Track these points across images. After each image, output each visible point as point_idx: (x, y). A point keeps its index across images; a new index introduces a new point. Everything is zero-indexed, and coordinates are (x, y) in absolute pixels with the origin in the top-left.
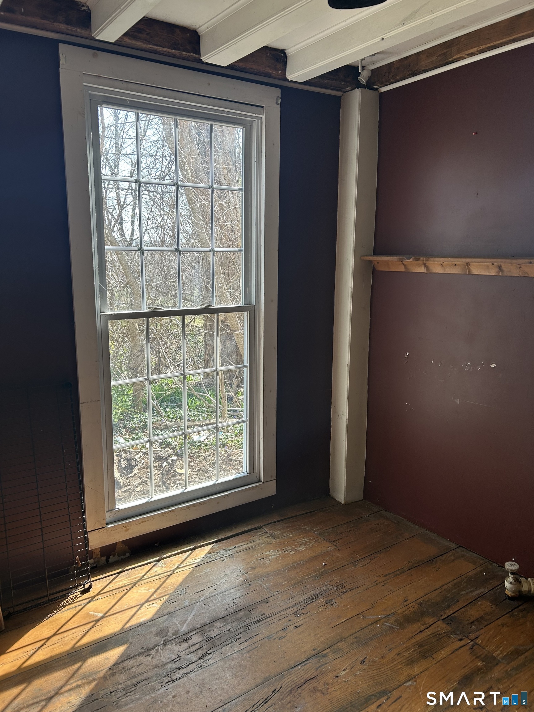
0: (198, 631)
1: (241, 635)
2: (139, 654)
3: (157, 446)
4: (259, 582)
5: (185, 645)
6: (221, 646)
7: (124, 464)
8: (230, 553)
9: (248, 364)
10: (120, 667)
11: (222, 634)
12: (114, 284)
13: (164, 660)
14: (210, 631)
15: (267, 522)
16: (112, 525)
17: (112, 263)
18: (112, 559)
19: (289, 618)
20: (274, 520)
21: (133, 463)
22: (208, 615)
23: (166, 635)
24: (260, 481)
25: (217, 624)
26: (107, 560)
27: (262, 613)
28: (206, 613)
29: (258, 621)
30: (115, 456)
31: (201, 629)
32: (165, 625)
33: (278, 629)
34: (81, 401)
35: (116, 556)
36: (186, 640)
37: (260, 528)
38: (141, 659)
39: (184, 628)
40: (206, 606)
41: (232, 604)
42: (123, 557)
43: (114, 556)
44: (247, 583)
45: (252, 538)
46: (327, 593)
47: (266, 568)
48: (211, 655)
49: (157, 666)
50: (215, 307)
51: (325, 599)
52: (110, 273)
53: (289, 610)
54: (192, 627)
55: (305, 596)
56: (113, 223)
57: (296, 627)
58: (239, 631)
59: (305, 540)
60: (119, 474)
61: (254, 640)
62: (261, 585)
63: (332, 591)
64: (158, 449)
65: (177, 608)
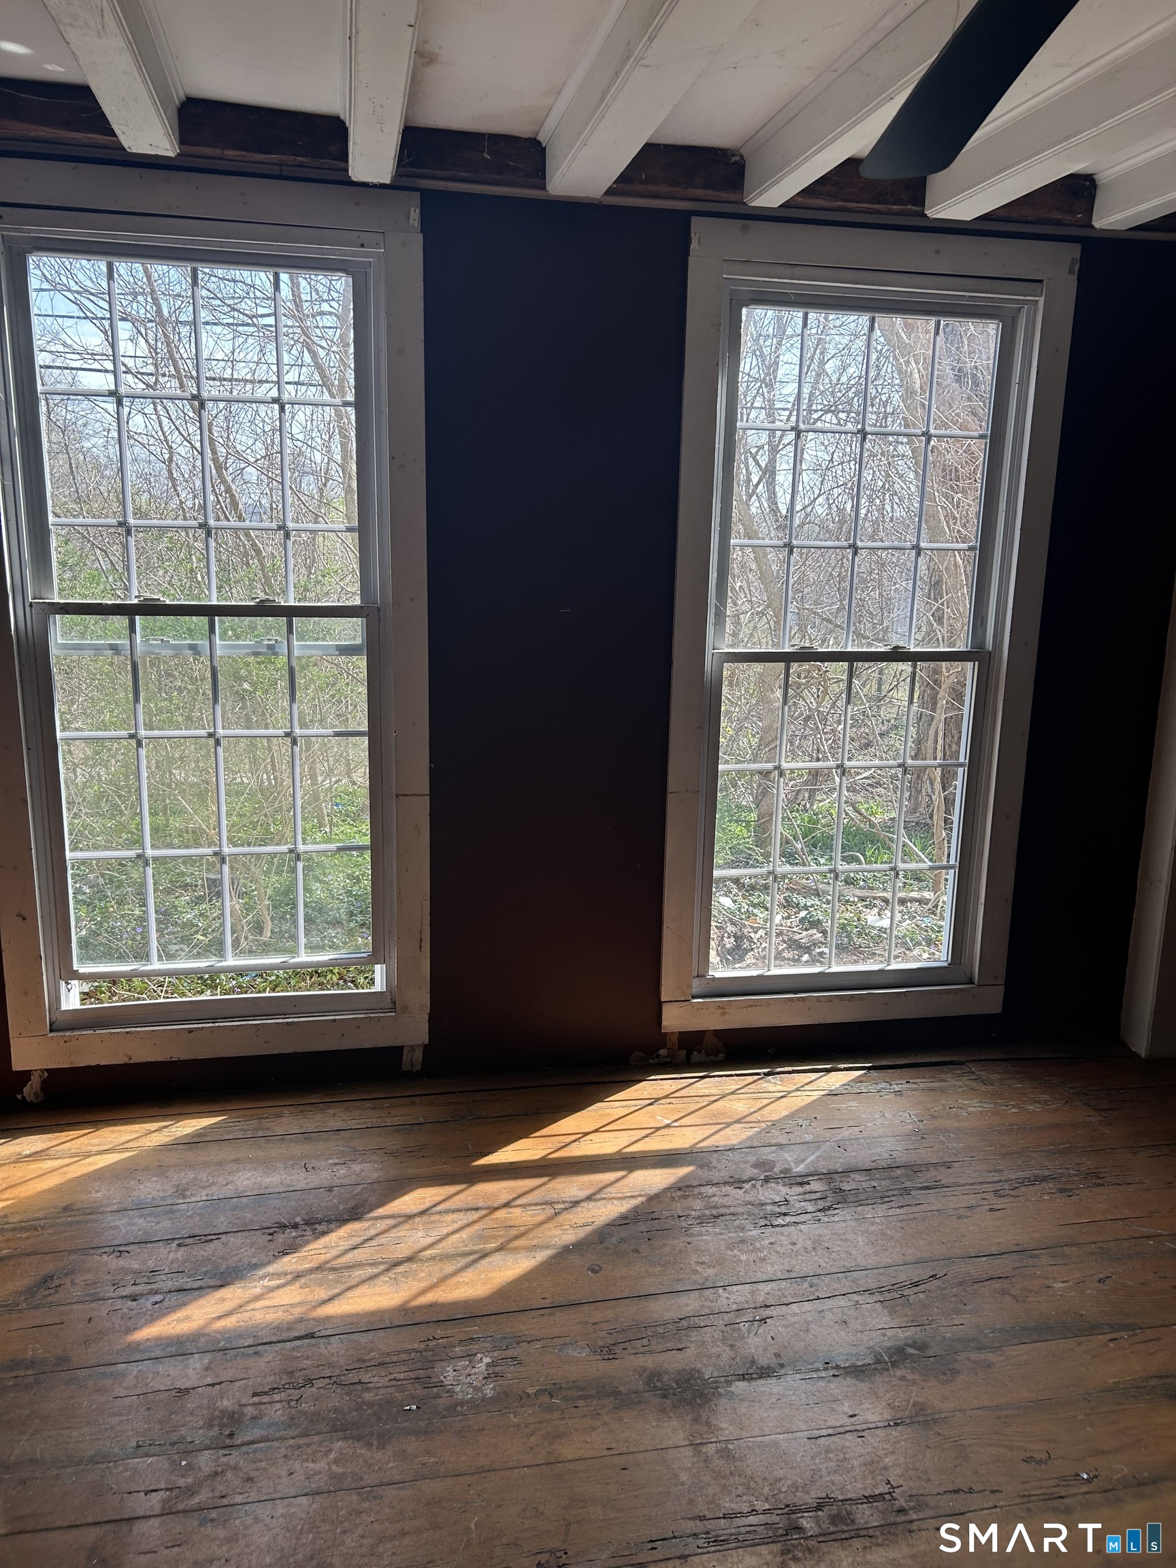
0: (822, 1177)
1: (893, 1198)
2: (725, 1183)
3: (795, 924)
4: (941, 1137)
5: (799, 1189)
6: (857, 1204)
7: (729, 943)
8: (897, 1088)
9: (967, 761)
10: (696, 1191)
11: (861, 1190)
12: (744, 608)
13: (763, 1198)
14: (841, 1181)
15: (977, 1058)
16: (701, 1000)
17: (743, 566)
18: (696, 1056)
19: (984, 1196)
20: (992, 1057)
21: (746, 944)
22: (841, 1161)
23: (771, 1171)
24: (971, 982)
25: (856, 1176)
26: (688, 1057)
27: (938, 1178)
28: (840, 1158)
29: (927, 1188)
30: (713, 928)
31: (828, 1176)
32: (770, 1157)
33: (960, 1205)
34: (670, 788)
35: (703, 1054)
36: (801, 1184)
37: (962, 1063)
38: (728, 1189)
39: (800, 1169)
40: (841, 1150)
41: (886, 1156)
42: (713, 1058)
43: (699, 1052)
44: (922, 1135)
45: (943, 1076)
46: (1064, 1179)
47: (959, 1121)
48: (836, 1212)
49: (749, 1203)
50: (912, 650)
51: (1059, 1186)
52: (739, 584)
53: (986, 1186)
54: (812, 1169)
55: (1020, 1174)
56: (755, 479)
57: (991, 1210)
58: (890, 1193)
59: (1046, 1097)
60: (718, 958)
61: (914, 1209)
62: (943, 1143)
63: (1077, 1178)
64: (795, 929)
65: (792, 1142)
